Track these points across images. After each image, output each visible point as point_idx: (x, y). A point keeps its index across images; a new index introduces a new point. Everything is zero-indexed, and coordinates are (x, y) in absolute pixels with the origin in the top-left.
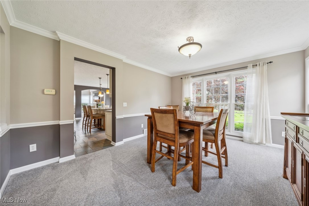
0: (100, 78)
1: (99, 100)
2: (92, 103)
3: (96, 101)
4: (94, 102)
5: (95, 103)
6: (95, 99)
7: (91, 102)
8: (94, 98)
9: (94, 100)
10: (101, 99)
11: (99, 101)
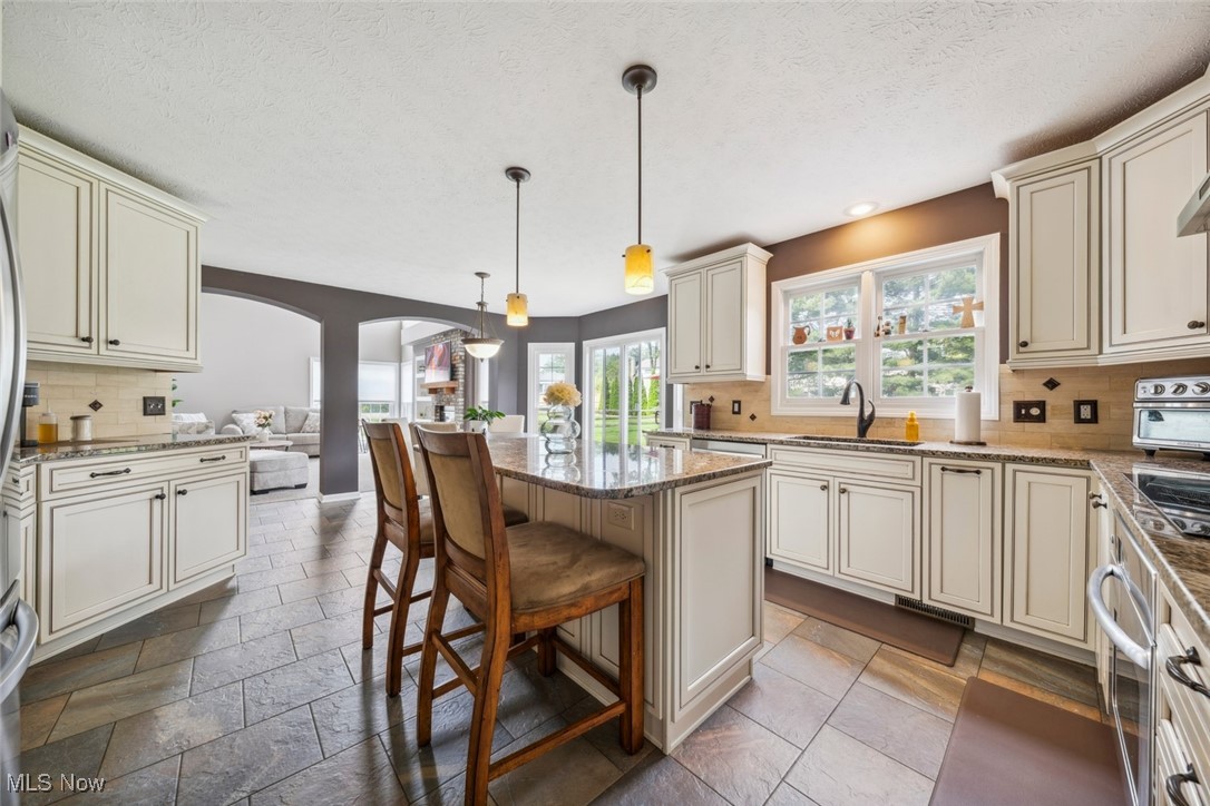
0: (516, 174)
1: (452, 384)
2: (410, 401)
3: (433, 391)
4: (423, 395)
5: (430, 399)
6: (427, 381)
7: (407, 398)
8: (421, 375)
9: (422, 386)
10: (461, 381)
11: (453, 390)
